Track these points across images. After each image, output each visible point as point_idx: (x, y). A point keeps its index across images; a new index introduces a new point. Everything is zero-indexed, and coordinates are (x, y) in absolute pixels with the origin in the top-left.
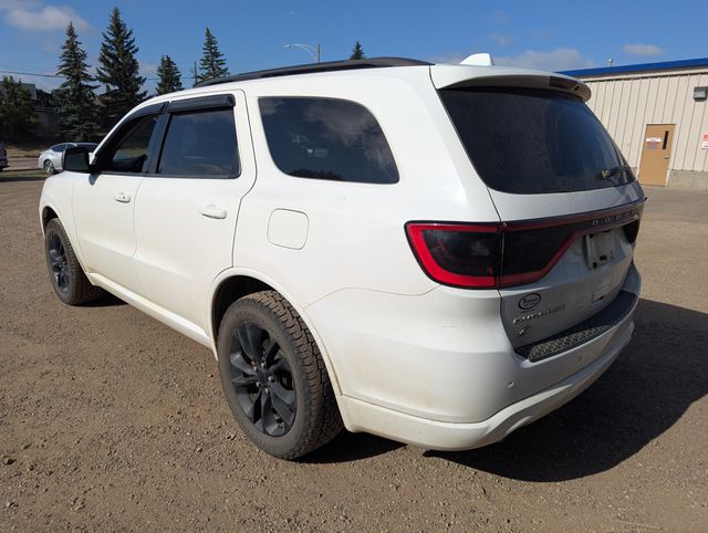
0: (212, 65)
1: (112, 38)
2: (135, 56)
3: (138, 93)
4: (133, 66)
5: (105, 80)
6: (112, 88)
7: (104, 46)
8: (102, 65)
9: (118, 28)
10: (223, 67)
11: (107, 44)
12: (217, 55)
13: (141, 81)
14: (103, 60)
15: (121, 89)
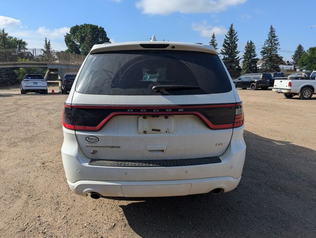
0: (271, 42)
1: (228, 36)
2: (236, 43)
3: (236, 58)
4: (236, 47)
5: (223, 53)
6: (226, 56)
7: (225, 40)
8: (223, 48)
9: (231, 32)
10: (276, 42)
11: (226, 39)
12: (274, 37)
13: (237, 53)
14: (224, 46)
15: (229, 57)
